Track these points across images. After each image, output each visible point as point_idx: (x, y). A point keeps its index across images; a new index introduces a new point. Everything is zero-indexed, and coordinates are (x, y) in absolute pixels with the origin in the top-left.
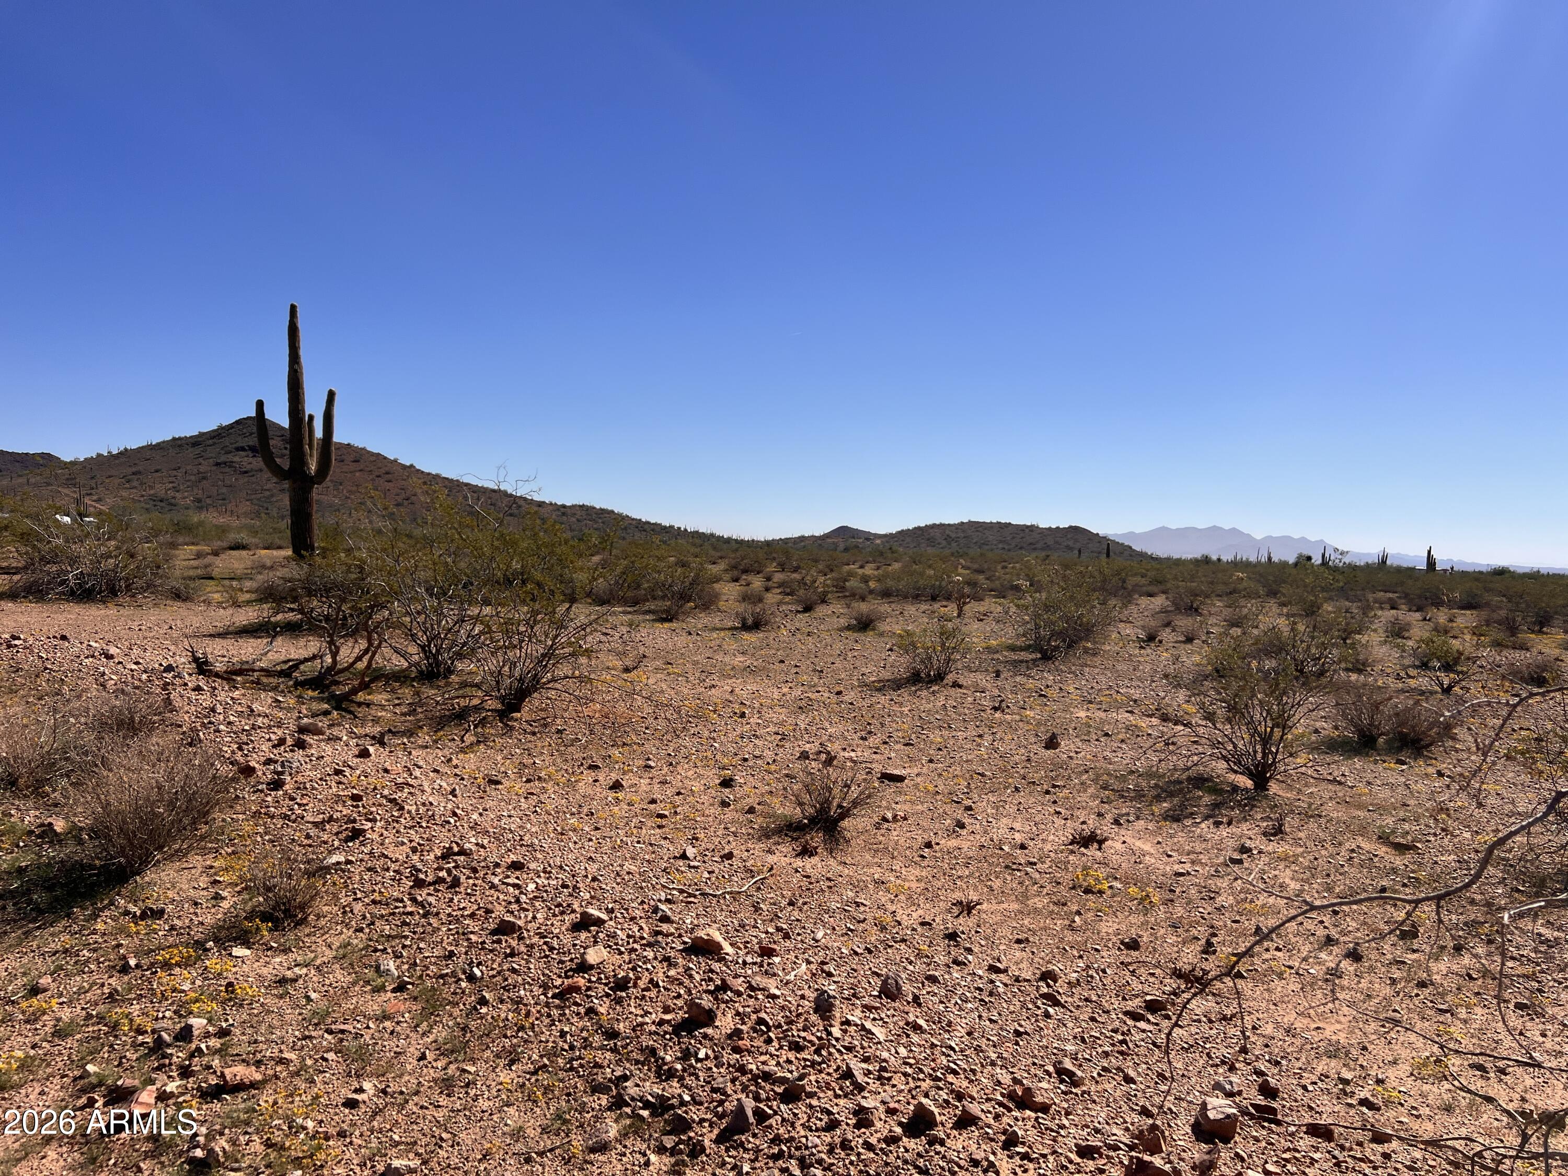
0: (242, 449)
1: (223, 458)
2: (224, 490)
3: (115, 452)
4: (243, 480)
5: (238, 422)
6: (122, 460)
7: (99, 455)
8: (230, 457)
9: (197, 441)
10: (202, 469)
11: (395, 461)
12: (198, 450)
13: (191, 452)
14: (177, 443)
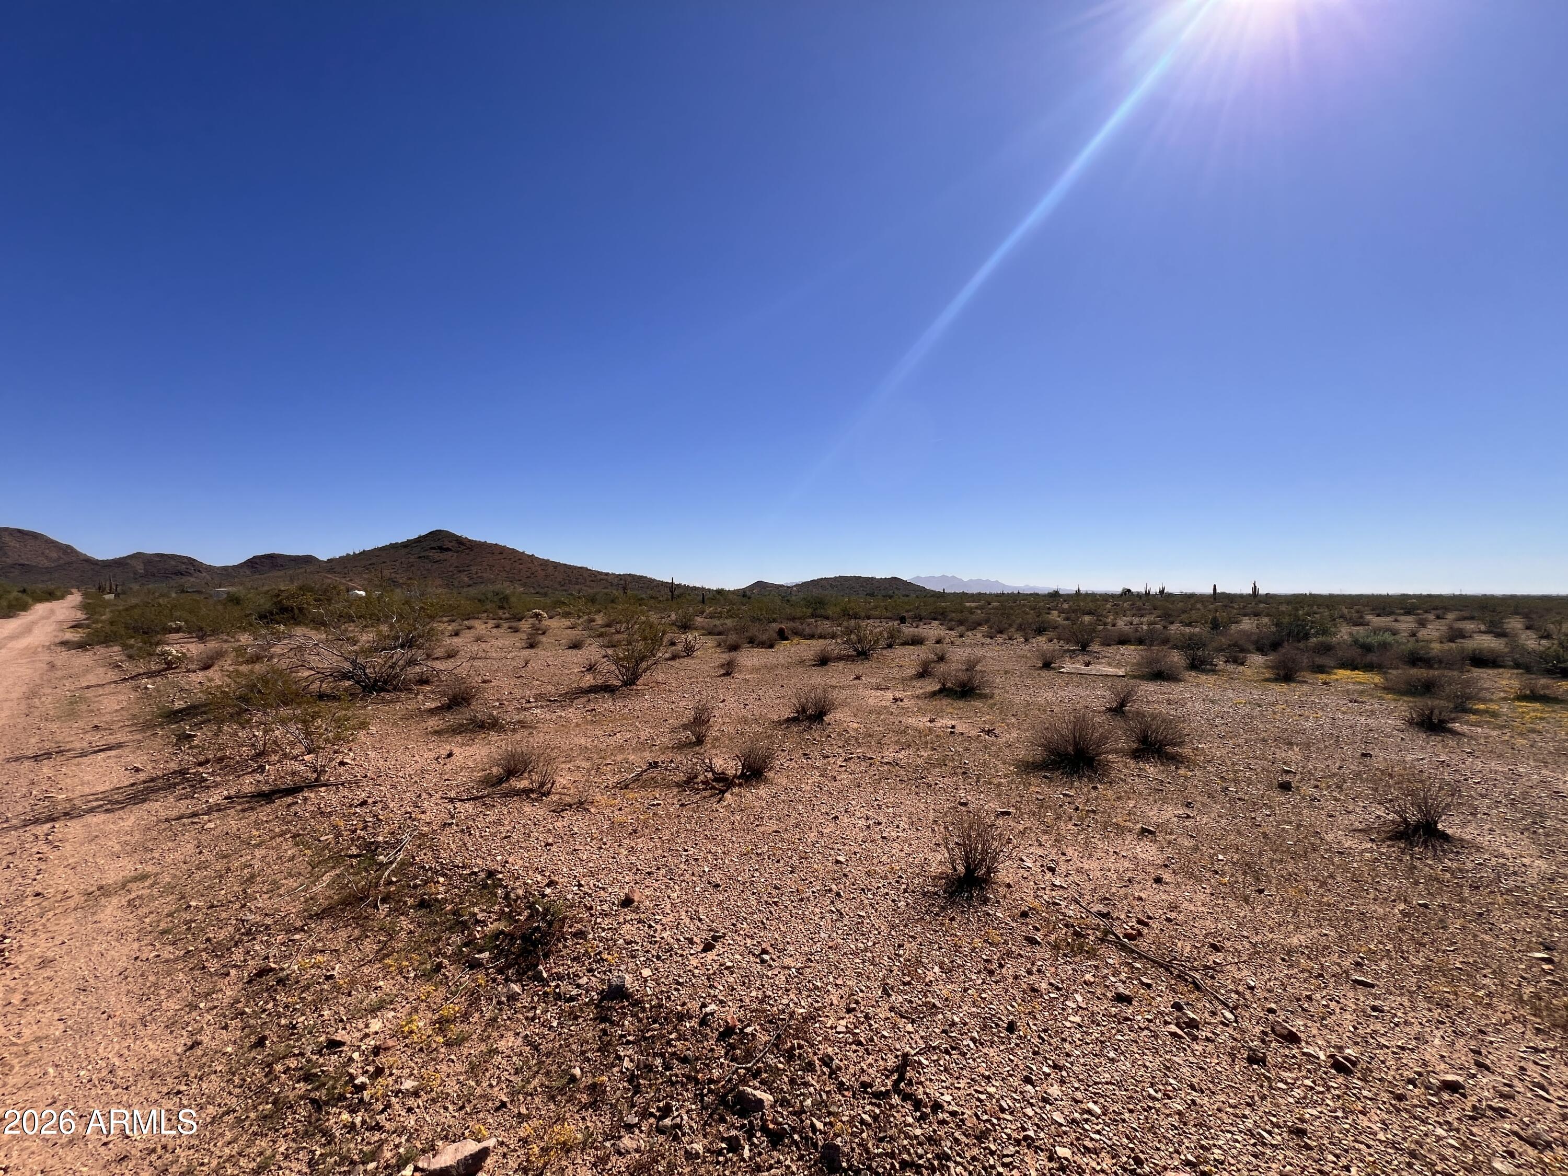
0: (434, 548)
1: (423, 554)
2: (425, 572)
3: (357, 552)
4: (436, 566)
5: (431, 533)
6: (362, 557)
7: (348, 555)
8: (427, 554)
9: (407, 545)
10: (411, 560)
11: (523, 553)
12: (407, 550)
13: (403, 551)
14: (394, 547)
